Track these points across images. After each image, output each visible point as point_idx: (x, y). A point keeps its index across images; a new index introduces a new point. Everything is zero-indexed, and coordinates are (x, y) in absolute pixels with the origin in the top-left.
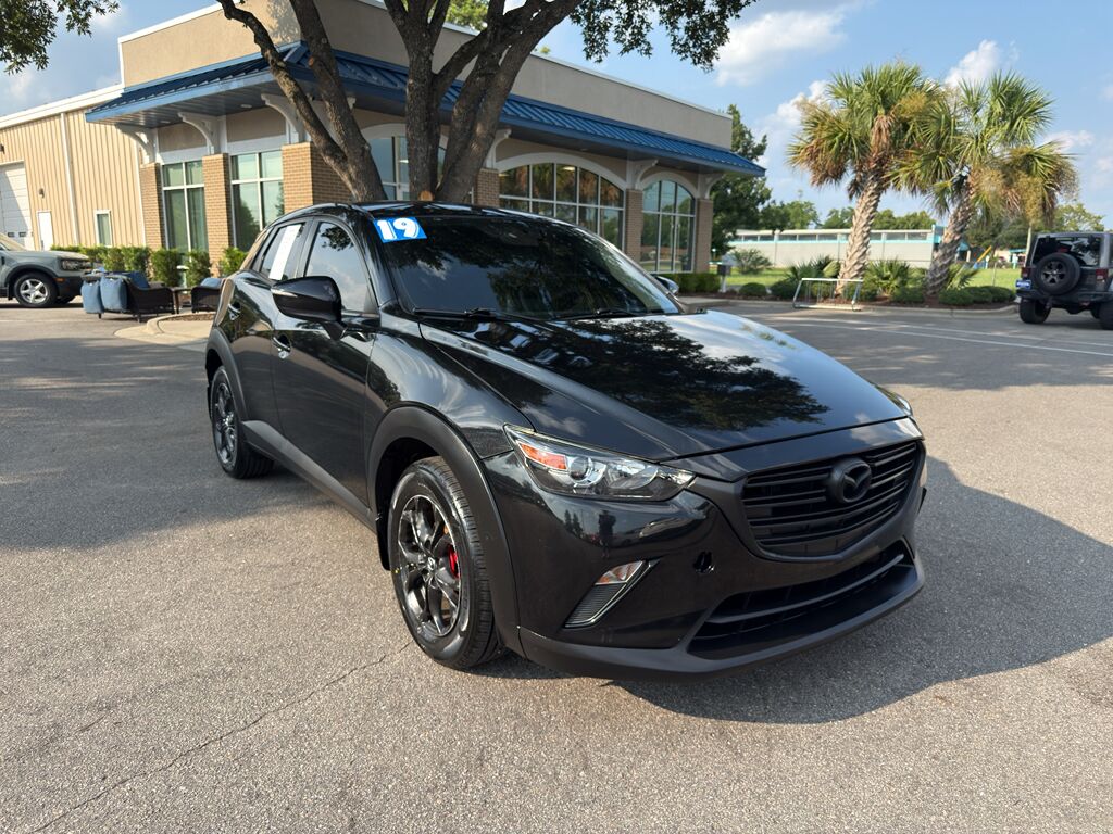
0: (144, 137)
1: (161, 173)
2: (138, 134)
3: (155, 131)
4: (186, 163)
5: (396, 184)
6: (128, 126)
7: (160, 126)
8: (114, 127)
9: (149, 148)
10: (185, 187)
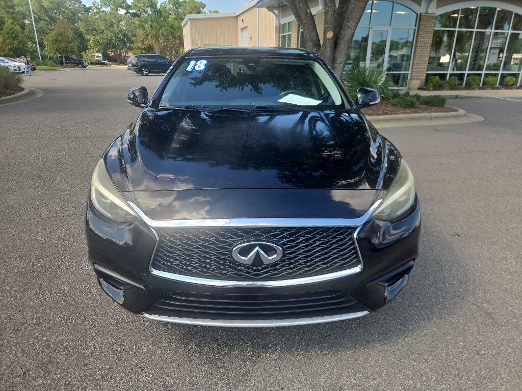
0: (276, 12)
1: (281, 28)
2: (275, 11)
3: (281, 9)
4: (289, 23)
5: (370, 27)
6: (270, 8)
7: (282, 6)
8: (265, 9)
9: (278, 17)
10: (287, 34)
